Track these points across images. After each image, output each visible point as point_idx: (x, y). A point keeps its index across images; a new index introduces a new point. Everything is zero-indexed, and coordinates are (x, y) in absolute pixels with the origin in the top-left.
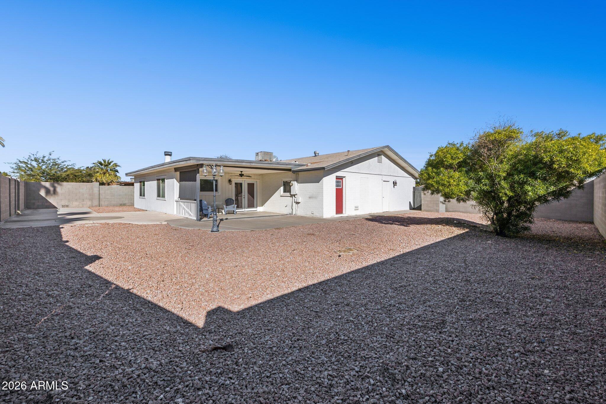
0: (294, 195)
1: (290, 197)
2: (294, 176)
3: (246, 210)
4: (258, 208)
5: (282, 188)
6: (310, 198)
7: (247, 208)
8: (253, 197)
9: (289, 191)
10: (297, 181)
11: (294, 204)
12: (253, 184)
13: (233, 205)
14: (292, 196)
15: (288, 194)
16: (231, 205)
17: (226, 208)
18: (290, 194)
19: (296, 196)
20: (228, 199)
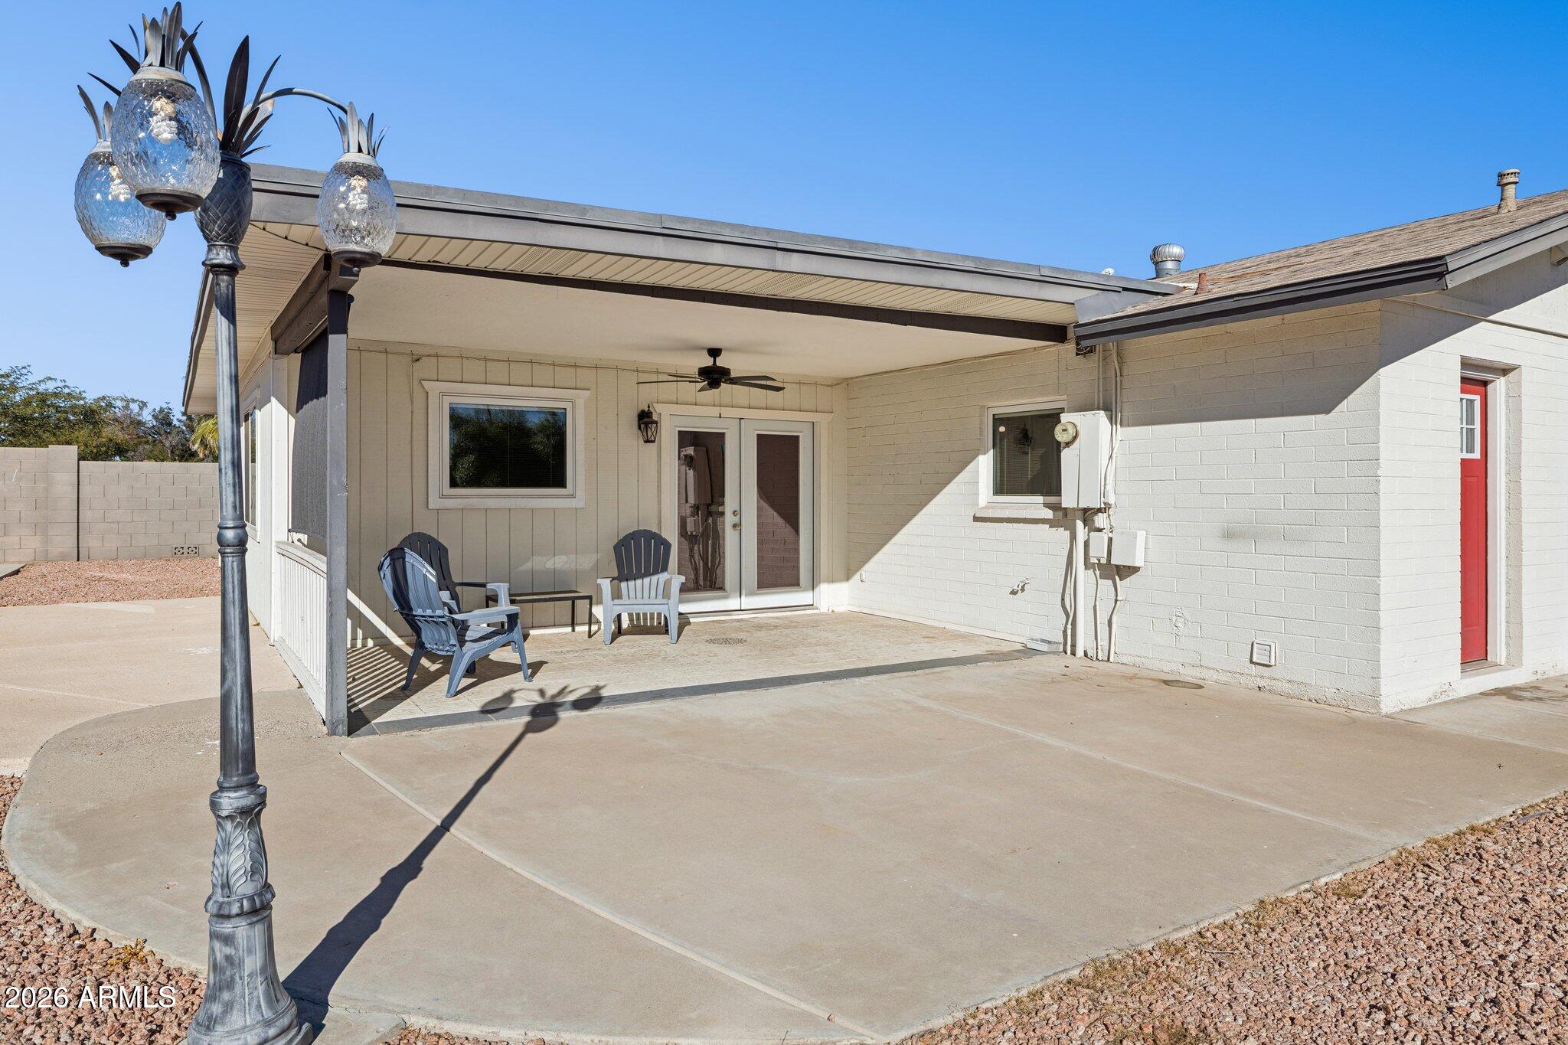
0: (1087, 515)
1: (1052, 523)
2: (1084, 372)
3: (748, 602)
4: (824, 588)
5: (984, 465)
6: (1229, 535)
7: (750, 594)
8: (792, 520)
9: (1047, 482)
10: (1107, 408)
11: (1085, 578)
12: (793, 442)
13: (663, 577)
14: (1063, 517)
15: (1034, 505)
16: (647, 574)
17: (617, 595)
18: (1056, 507)
19: (1100, 520)
20: (635, 536)
